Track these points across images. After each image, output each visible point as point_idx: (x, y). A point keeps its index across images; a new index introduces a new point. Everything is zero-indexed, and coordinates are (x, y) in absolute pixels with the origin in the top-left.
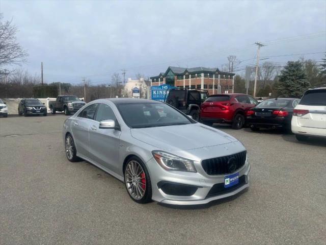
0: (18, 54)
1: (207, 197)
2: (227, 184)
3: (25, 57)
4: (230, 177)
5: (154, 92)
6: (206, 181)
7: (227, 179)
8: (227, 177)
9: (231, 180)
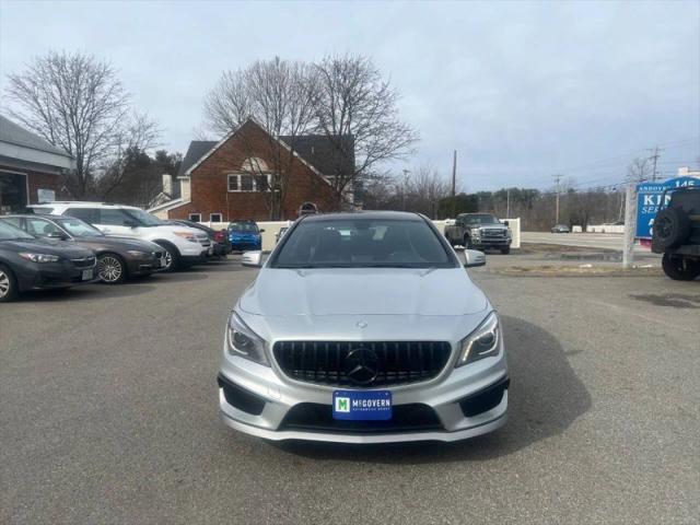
0: (405, 139)
1: (283, 427)
2: (343, 410)
3: (413, 146)
4: (353, 396)
5: (648, 200)
6: (279, 390)
7: (343, 399)
8: (341, 394)
9: (355, 403)
